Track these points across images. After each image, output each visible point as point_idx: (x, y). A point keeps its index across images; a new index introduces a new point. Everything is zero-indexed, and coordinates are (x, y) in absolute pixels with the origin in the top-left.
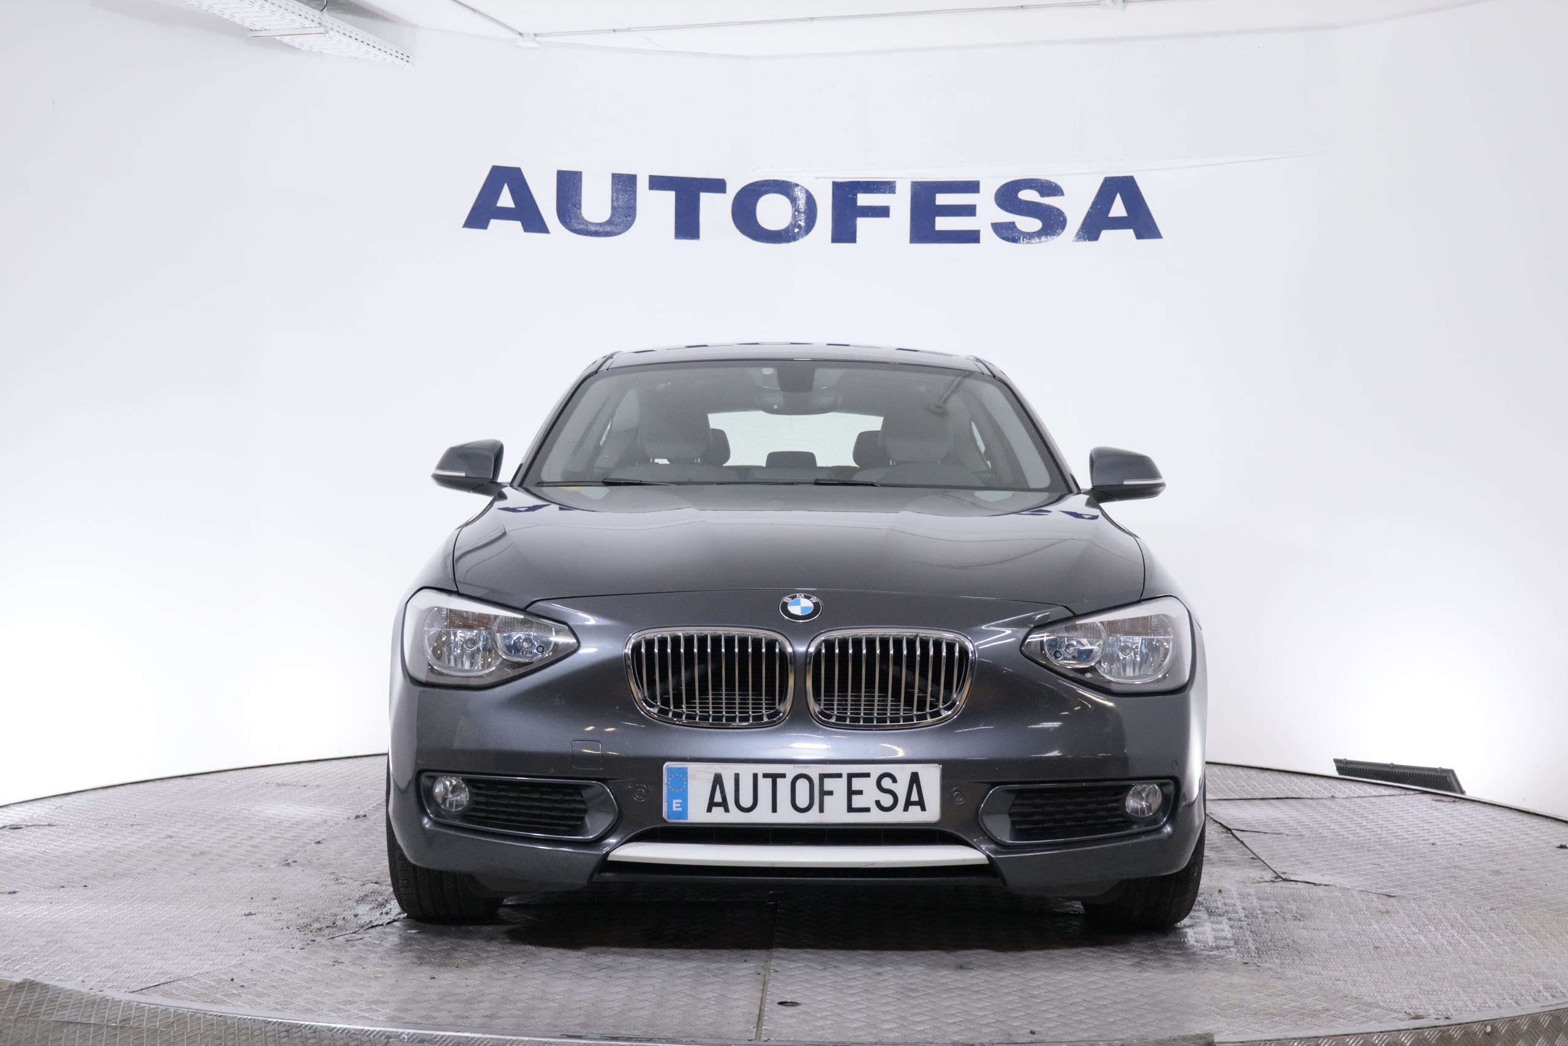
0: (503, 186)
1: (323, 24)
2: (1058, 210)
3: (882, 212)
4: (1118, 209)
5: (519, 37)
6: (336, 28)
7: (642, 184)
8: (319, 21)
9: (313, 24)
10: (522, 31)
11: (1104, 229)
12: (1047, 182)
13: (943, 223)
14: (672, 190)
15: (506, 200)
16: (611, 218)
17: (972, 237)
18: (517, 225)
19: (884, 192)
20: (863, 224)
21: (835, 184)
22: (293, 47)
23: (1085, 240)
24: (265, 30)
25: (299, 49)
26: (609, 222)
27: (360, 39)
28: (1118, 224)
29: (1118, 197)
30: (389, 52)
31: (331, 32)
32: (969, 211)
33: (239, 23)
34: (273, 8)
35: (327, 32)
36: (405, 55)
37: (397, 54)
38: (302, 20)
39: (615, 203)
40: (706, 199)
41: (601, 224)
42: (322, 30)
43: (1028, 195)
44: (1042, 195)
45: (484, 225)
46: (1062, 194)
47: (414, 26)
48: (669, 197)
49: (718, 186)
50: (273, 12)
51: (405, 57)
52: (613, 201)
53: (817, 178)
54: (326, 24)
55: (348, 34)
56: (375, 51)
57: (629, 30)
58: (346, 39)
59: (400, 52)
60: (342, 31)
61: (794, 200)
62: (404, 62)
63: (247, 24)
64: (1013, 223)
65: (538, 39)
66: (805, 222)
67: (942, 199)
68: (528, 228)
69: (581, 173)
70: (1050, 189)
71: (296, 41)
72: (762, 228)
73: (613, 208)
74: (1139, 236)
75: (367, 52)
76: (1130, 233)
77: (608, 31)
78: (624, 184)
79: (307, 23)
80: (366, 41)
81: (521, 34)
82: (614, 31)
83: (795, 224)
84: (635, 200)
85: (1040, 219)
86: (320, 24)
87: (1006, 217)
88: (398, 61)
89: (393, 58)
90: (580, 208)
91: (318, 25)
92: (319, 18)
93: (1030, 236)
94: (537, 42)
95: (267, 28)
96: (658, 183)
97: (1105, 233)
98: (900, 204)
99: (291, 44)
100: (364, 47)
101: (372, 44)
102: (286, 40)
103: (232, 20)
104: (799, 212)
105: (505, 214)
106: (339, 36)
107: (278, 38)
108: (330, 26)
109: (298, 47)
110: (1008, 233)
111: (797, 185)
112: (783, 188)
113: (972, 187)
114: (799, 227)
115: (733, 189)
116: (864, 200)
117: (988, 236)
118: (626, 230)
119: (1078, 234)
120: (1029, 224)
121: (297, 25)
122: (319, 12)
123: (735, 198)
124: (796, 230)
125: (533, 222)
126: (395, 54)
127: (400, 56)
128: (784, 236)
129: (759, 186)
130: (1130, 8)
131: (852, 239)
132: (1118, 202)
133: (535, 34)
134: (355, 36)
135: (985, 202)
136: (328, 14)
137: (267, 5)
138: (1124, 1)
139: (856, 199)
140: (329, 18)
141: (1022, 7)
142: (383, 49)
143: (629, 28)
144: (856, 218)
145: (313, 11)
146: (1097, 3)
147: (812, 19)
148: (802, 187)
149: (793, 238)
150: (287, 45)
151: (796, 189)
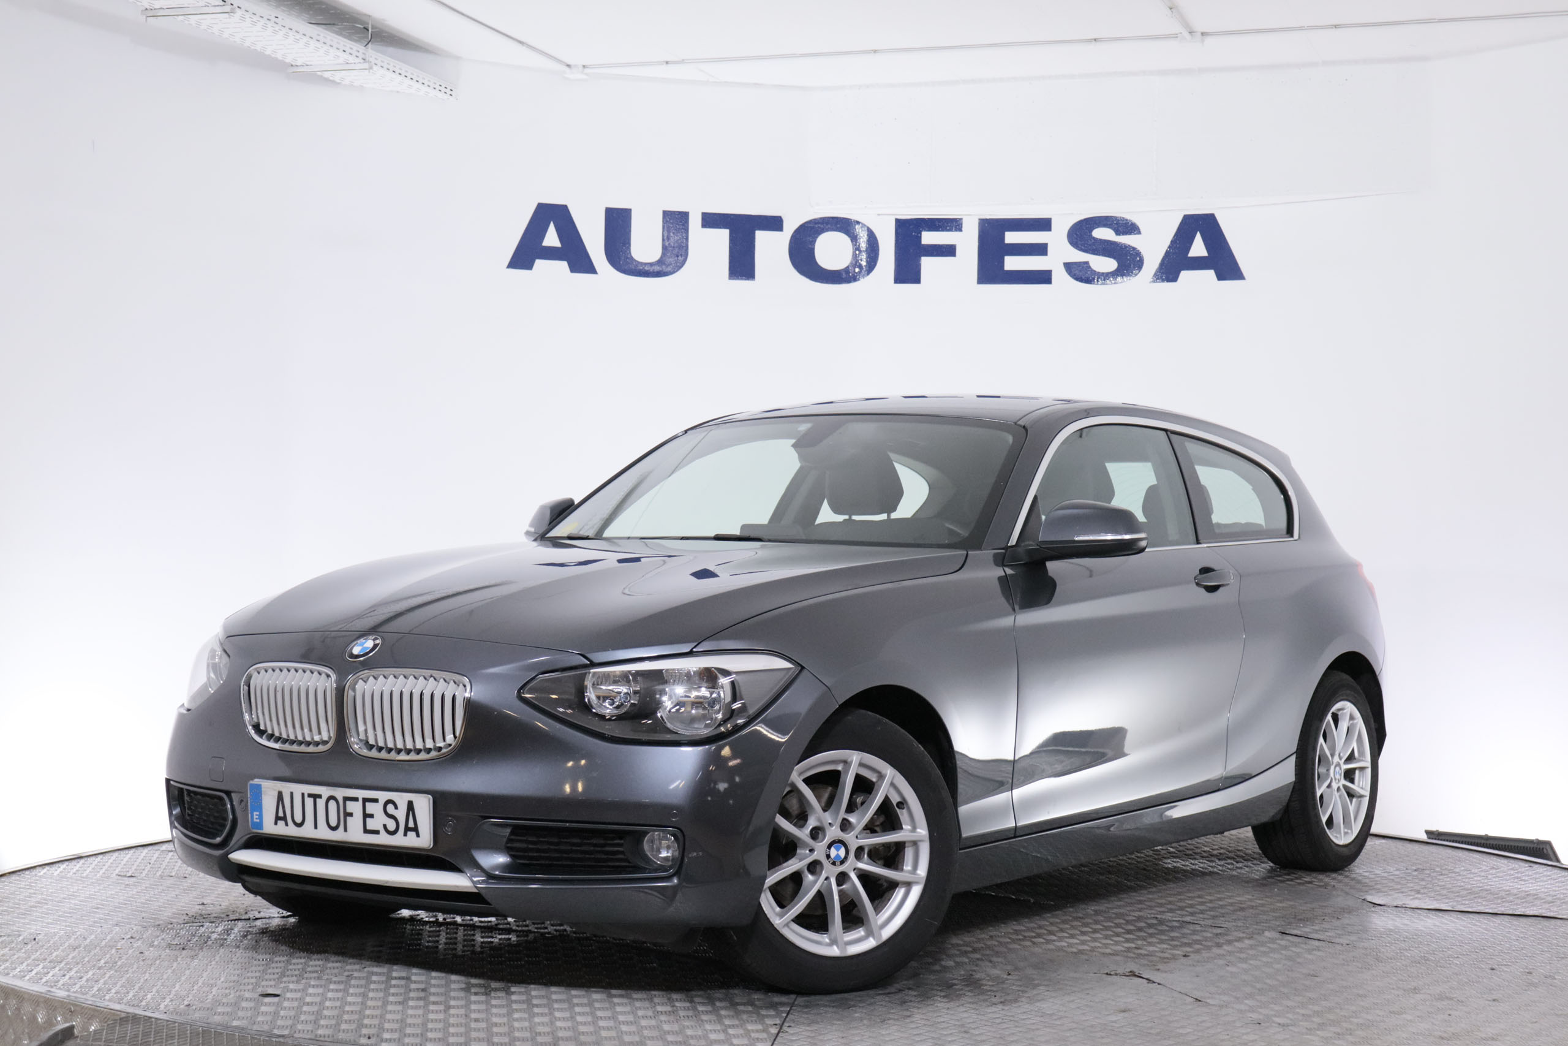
0: (549, 225)
1: (367, 59)
2: (1134, 249)
3: (948, 251)
4: (1198, 248)
5: (567, 69)
6: (380, 64)
7: (695, 222)
8: (363, 56)
9: (357, 60)
10: (569, 63)
11: (1183, 270)
12: (1123, 219)
13: (1012, 263)
14: (725, 227)
15: (552, 239)
16: (661, 257)
17: (1043, 277)
18: (563, 265)
19: (950, 230)
20: (927, 263)
21: (897, 221)
22: (333, 82)
23: (1163, 281)
24: (307, 66)
25: (339, 83)
26: (660, 262)
27: (404, 74)
28: (1198, 264)
29: (1198, 236)
30: (432, 85)
31: (375, 67)
32: (1041, 250)
33: (281, 59)
34: (318, 45)
35: (371, 68)
36: (449, 88)
37: (440, 88)
38: (345, 56)
39: (666, 242)
40: (762, 238)
41: (651, 264)
42: (366, 66)
43: (1103, 233)
44: (1118, 233)
45: (529, 266)
46: (1139, 233)
47: (458, 58)
48: (722, 236)
49: (774, 223)
50: (318, 48)
51: (448, 91)
52: (663, 240)
53: (879, 215)
54: (371, 60)
55: (392, 69)
56: (419, 85)
57: (683, 61)
58: (390, 74)
59: (444, 86)
60: (386, 66)
61: (854, 238)
62: (447, 96)
63: (288, 60)
64: (1087, 263)
65: (587, 71)
66: (867, 262)
67: (1012, 237)
68: (574, 268)
69: (630, 210)
70: (1124, 226)
71: (337, 76)
72: (821, 268)
73: (664, 248)
74: (1221, 277)
75: (410, 86)
76: (1210, 274)
77: (660, 63)
78: (675, 221)
79: (351, 59)
80: (410, 76)
81: (568, 66)
82: (667, 63)
83: (856, 263)
84: (687, 239)
85: (1114, 258)
86: (364, 59)
87: (1079, 256)
88: (441, 95)
89: (436, 92)
90: (629, 248)
91: (362, 61)
92: (363, 53)
93: (1106, 276)
94: (587, 74)
95: (308, 63)
96: (711, 220)
97: (1184, 274)
98: (967, 242)
99: (331, 78)
100: (408, 81)
101: (415, 79)
102: (327, 75)
103: (273, 56)
104: (860, 251)
105: (551, 254)
106: (383, 71)
107: (319, 73)
108: (373, 61)
109: (339, 81)
110: (1081, 273)
111: (858, 223)
112: (844, 225)
113: (1044, 225)
114: (860, 267)
115: (790, 227)
116: (929, 238)
117: (1060, 276)
118: (677, 271)
119: (1155, 275)
120: (1105, 264)
121: (341, 61)
122: (363, 48)
123: (792, 237)
124: (857, 270)
125: (580, 262)
126: (438, 88)
127: (443, 90)
128: (844, 275)
129: (818, 223)
130: (1209, 40)
131: (916, 279)
132: (1198, 241)
133: (584, 66)
134: (398, 71)
135: (1057, 241)
136: (372, 49)
137: (312, 42)
138: (1203, 34)
139: (921, 237)
140: (373, 53)
141: (1095, 40)
142: (427, 83)
143: (683, 60)
144: (920, 257)
145: (356, 47)
146: (1175, 36)
147: (875, 51)
148: (864, 225)
149: (854, 278)
150: (327, 80)
151: (857, 226)
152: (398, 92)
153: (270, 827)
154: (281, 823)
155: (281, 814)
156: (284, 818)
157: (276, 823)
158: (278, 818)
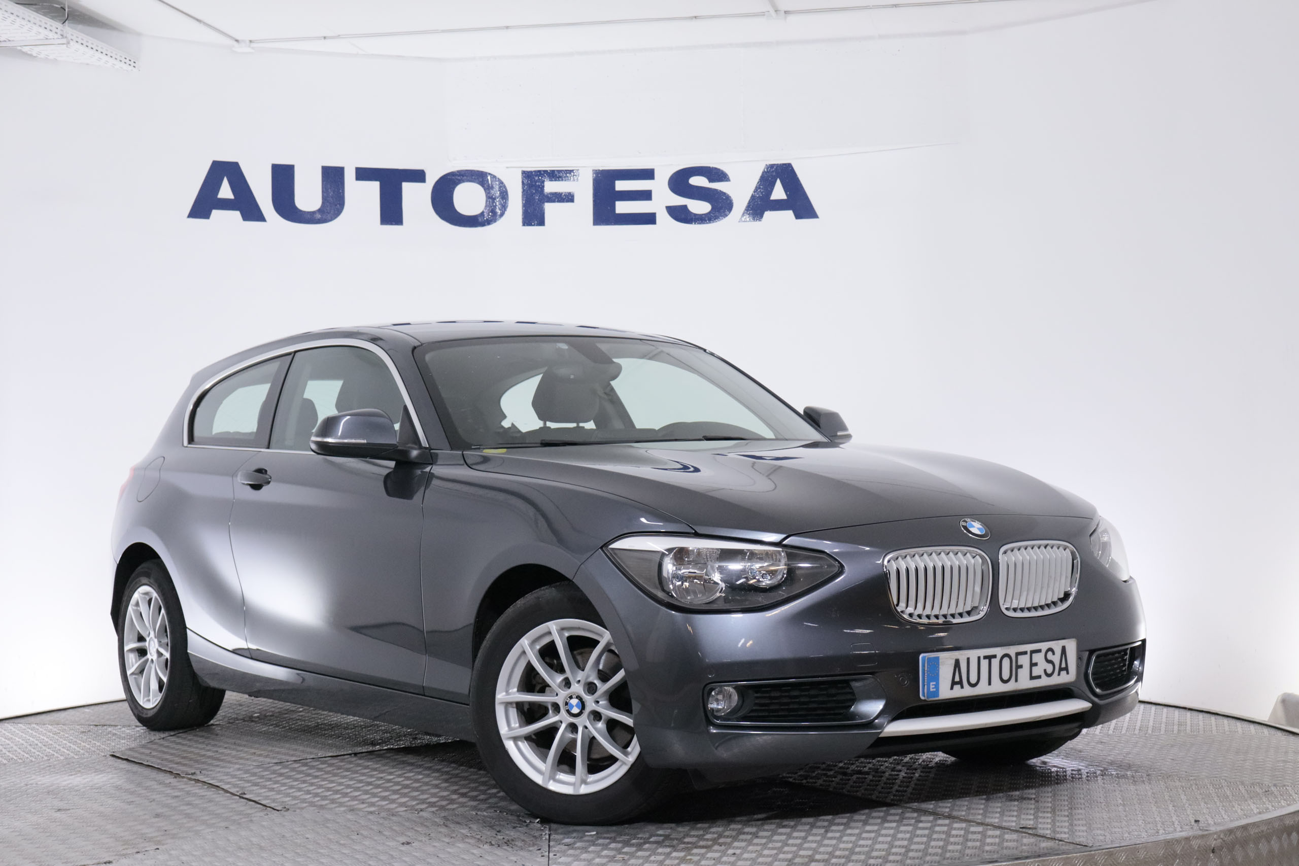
0: (222, 180)
1: (65, 35)
2: (725, 193)
3: (568, 198)
4: (779, 193)
5: (235, 43)
6: (75, 39)
7: (350, 176)
8: (61, 33)
9: (56, 36)
10: (239, 38)
11: (767, 211)
12: (716, 169)
13: (622, 207)
14: (376, 180)
15: (226, 192)
16: (322, 206)
17: (649, 219)
18: (237, 214)
19: (567, 180)
21: (523, 172)
22: (31, 55)
23: (751, 218)
24: (10, 41)
25: (37, 58)
26: (319, 210)
27: (95, 48)
28: (779, 206)
29: (778, 183)
30: (119, 58)
31: (71, 42)
32: (646, 195)
34: (24, 22)
35: (68, 43)
36: (132, 61)
37: (126, 61)
38: (47, 32)
39: (325, 194)
40: (408, 189)
41: (313, 213)
42: (64, 41)
43: (697, 181)
44: (711, 180)
45: (206, 215)
46: (728, 180)
47: (139, 34)
48: (374, 187)
49: (418, 176)
50: (22, 26)
51: (132, 63)
52: (323, 192)
53: (507, 167)
54: (68, 36)
55: (84, 44)
56: (107, 58)
57: (338, 37)
58: (83, 48)
59: (128, 58)
60: (80, 41)
61: (488, 188)
62: (131, 68)
64: (685, 207)
65: (253, 45)
66: (498, 208)
67: (621, 185)
68: (246, 217)
69: (293, 166)
70: (716, 175)
71: (34, 51)
72: (459, 214)
73: (324, 199)
74: (798, 216)
75: (100, 59)
76: (790, 214)
77: (318, 38)
78: (333, 176)
79: (51, 35)
80: (100, 50)
81: (237, 41)
82: (325, 38)
83: (490, 208)
84: (343, 190)
85: (709, 202)
86: (62, 35)
87: (679, 201)
88: (125, 67)
89: (122, 64)
90: (293, 199)
91: (60, 37)
92: (62, 30)
93: (701, 218)
94: (253, 48)
95: (10, 39)
96: (363, 174)
97: (768, 214)
98: (584, 190)
99: (29, 52)
100: (98, 55)
101: (105, 52)
102: (25, 49)
105: (225, 205)
106: (78, 46)
107: (19, 48)
108: (70, 37)
109: (35, 54)
110: (680, 214)
111: (489, 174)
112: (479, 177)
113: (648, 174)
114: (493, 212)
115: (432, 179)
116: (550, 187)
117: (663, 217)
118: (336, 218)
119: (743, 215)
120: (700, 207)
121: (41, 36)
122: (62, 25)
123: (433, 187)
124: (491, 215)
125: (252, 212)
126: (124, 60)
127: (128, 62)
128: (480, 220)
129: (456, 175)
130: (791, 18)
131: (541, 222)
132: (779, 186)
133: (251, 41)
134: (90, 46)
135: (660, 187)
136: (69, 26)
137: (18, 20)
138: (785, 12)
139: (543, 186)
140: (69, 30)
141: (695, 17)
142: (114, 56)
143: (339, 35)
144: (543, 203)
145: (56, 25)
146: (762, 14)
147: (507, 27)
148: (495, 177)
149: (488, 222)
150: (25, 54)
151: (489, 178)
152: (87, 64)
153: (946, 692)
154: (957, 687)
155: (957, 679)
156: (960, 683)
157: (952, 688)
158: (954, 683)
